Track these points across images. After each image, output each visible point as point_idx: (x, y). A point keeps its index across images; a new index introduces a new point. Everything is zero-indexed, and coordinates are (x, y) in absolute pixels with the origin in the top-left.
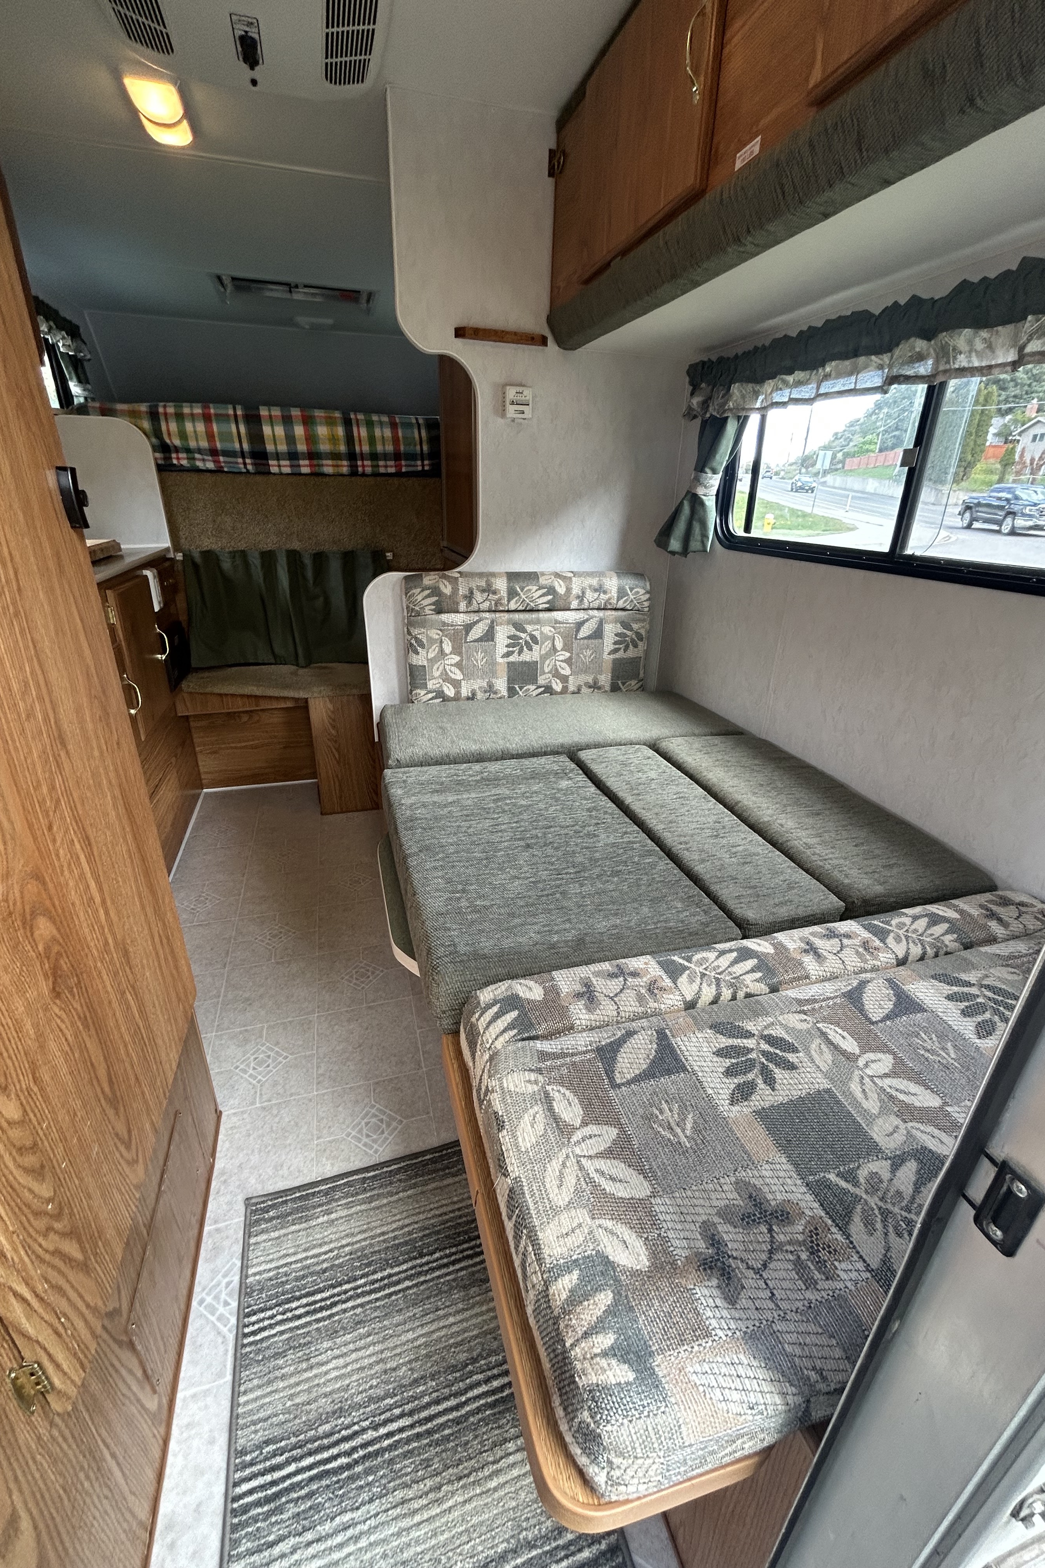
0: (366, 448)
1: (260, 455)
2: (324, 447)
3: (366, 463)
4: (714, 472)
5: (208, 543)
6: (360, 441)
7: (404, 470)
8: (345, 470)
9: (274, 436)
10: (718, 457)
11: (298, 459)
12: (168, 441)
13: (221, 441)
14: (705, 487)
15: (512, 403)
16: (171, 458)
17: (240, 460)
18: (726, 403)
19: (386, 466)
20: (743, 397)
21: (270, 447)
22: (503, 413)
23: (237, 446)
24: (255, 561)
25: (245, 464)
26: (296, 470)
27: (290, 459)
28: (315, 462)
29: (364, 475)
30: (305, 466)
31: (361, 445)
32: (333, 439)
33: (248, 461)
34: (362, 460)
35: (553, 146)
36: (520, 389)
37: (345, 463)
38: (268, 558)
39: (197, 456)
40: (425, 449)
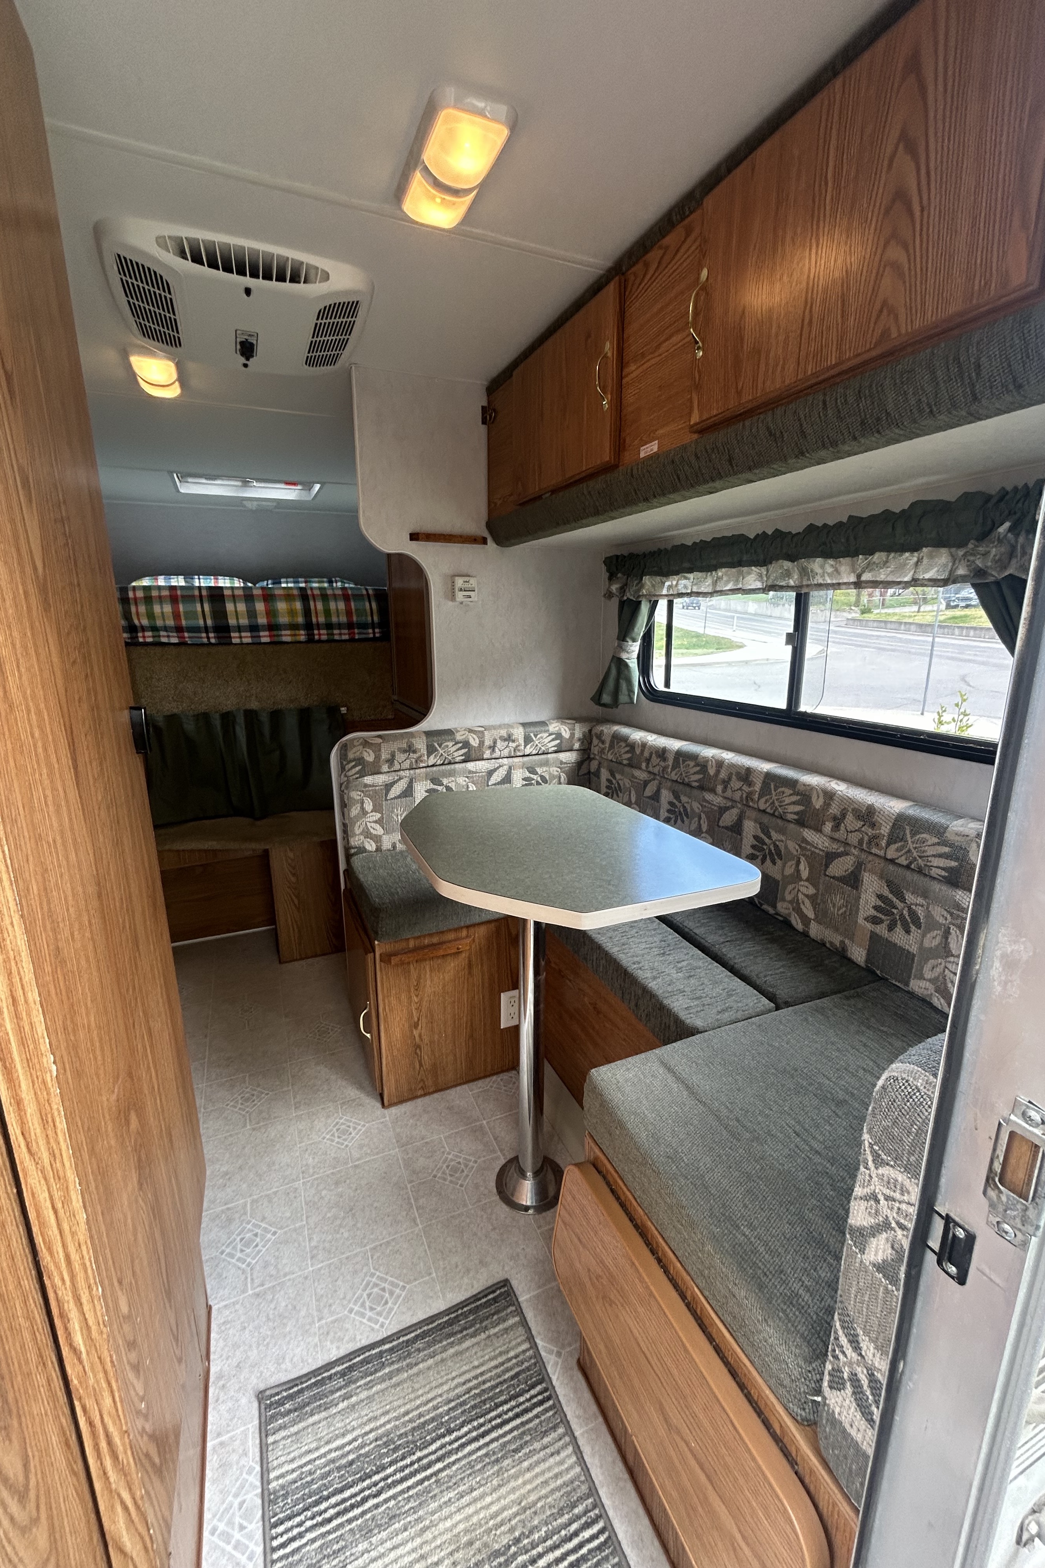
0: (322, 620)
1: (222, 629)
2: (284, 620)
3: (322, 632)
4: (634, 640)
5: (171, 707)
6: (316, 613)
7: (357, 637)
8: (303, 638)
9: (236, 611)
10: (636, 630)
11: (259, 631)
12: (136, 622)
13: (186, 619)
14: (628, 652)
15: (461, 590)
16: (137, 637)
17: (204, 635)
18: (639, 590)
19: (340, 634)
20: (653, 586)
21: (232, 622)
22: (453, 598)
23: (201, 622)
24: (217, 722)
25: (208, 638)
26: (256, 640)
27: (251, 631)
28: (275, 633)
29: (320, 641)
30: (265, 636)
31: (317, 617)
32: (292, 613)
33: (211, 635)
34: (319, 629)
35: (485, 404)
36: (466, 579)
37: (302, 632)
38: (227, 718)
39: (162, 633)
40: (376, 619)
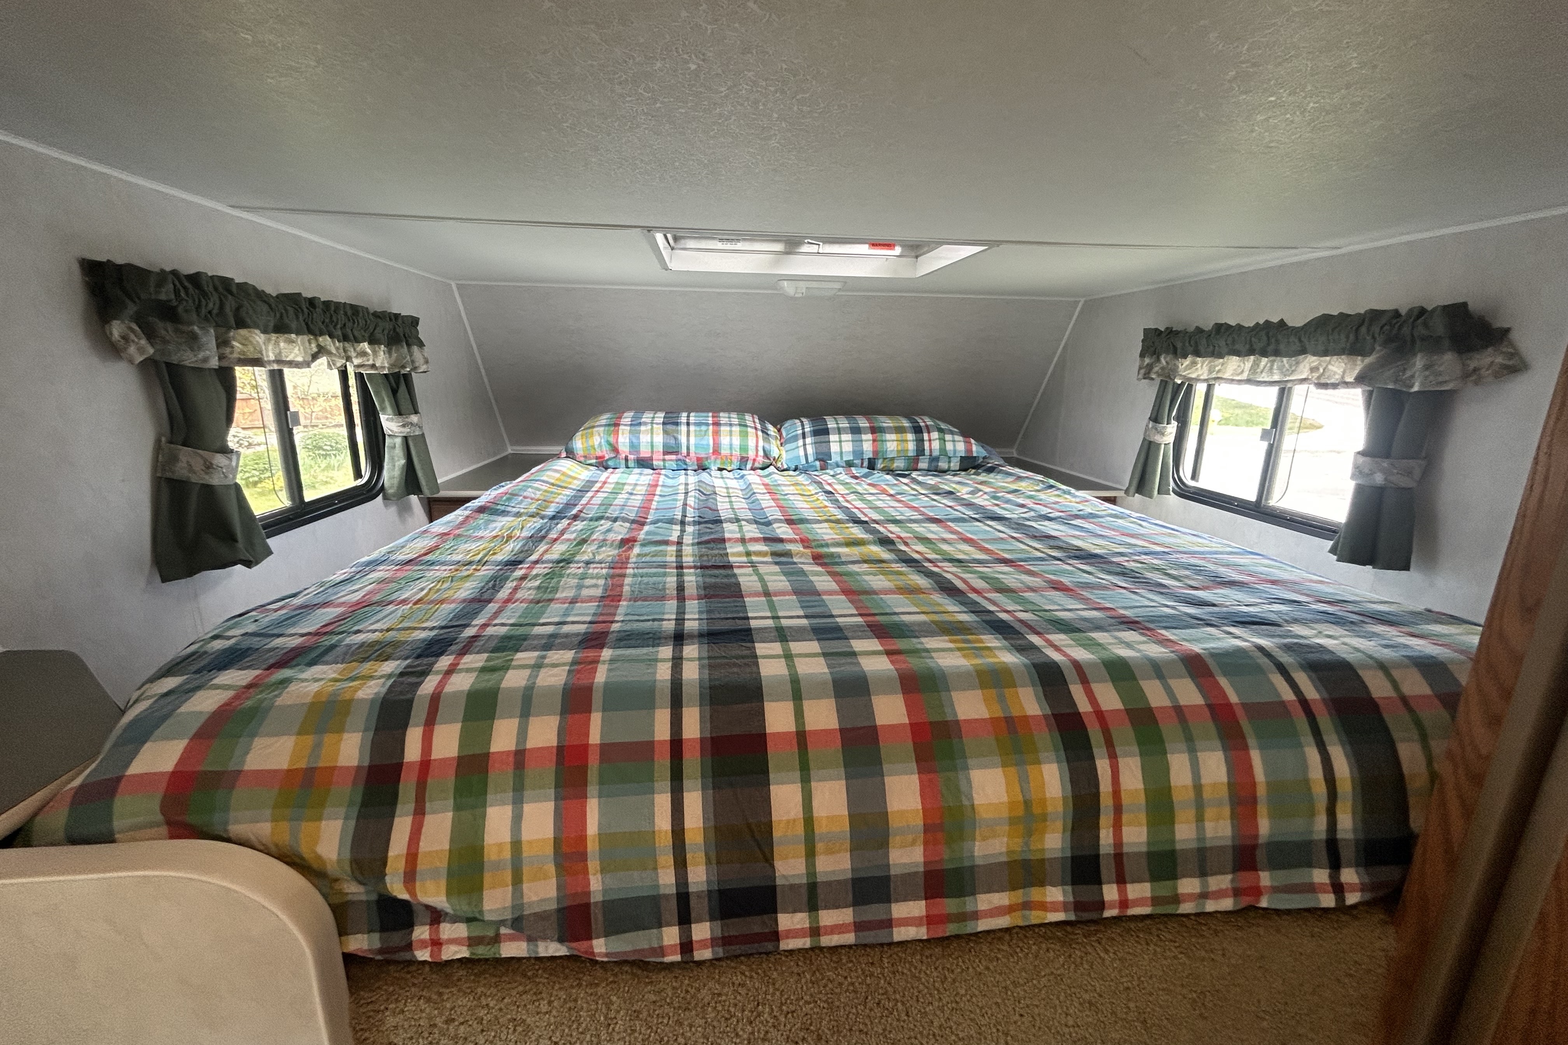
0: (1137, 836)
1: (747, 899)
2: (989, 848)
3: (1133, 887)
6: (1118, 809)
7: (1264, 903)
8: (1052, 915)
11: (887, 900)
12: (403, 892)
13: (606, 868)
19: (1204, 896)
23: (667, 880)
25: (687, 940)
26: (872, 937)
27: (857, 901)
28: (950, 905)
30: (906, 922)
32: (1024, 812)
33: (701, 927)
34: (1121, 880)
39: (508, 931)
40: (1346, 822)
